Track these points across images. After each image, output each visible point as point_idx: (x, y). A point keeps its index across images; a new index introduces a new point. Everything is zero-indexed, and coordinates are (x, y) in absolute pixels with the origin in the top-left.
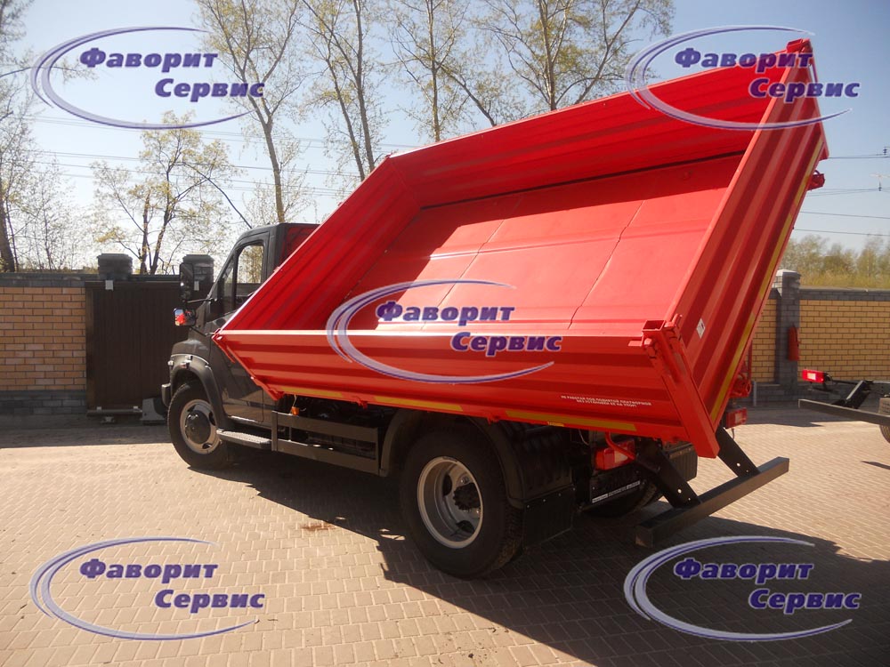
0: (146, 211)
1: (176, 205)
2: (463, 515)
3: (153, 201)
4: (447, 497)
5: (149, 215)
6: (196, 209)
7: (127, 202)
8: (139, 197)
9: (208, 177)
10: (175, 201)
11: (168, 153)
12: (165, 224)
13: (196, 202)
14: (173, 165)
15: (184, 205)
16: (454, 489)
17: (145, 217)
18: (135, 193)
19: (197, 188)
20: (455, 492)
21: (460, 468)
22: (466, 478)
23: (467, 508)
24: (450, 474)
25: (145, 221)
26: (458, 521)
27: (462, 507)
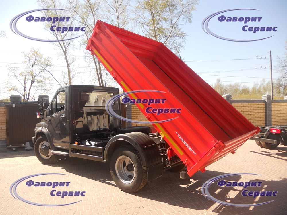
0: (25, 80)
1: (35, 78)
2: (130, 173)
3: (27, 77)
4: (124, 168)
5: (26, 81)
6: (42, 79)
7: (18, 77)
8: (23, 76)
9: (45, 69)
10: (35, 77)
11: (32, 61)
12: (32, 84)
13: (42, 77)
14: (34, 65)
15: (38, 78)
16: (126, 165)
17: (25, 82)
18: (21, 74)
19: (42, 72)
20: (127, 166)
21: (128, 159)
22: (130, 162)
23: (131, 171)
24: (125, 161)
25: (25, 84)
26: (128, 175)
27: (129, 171)
